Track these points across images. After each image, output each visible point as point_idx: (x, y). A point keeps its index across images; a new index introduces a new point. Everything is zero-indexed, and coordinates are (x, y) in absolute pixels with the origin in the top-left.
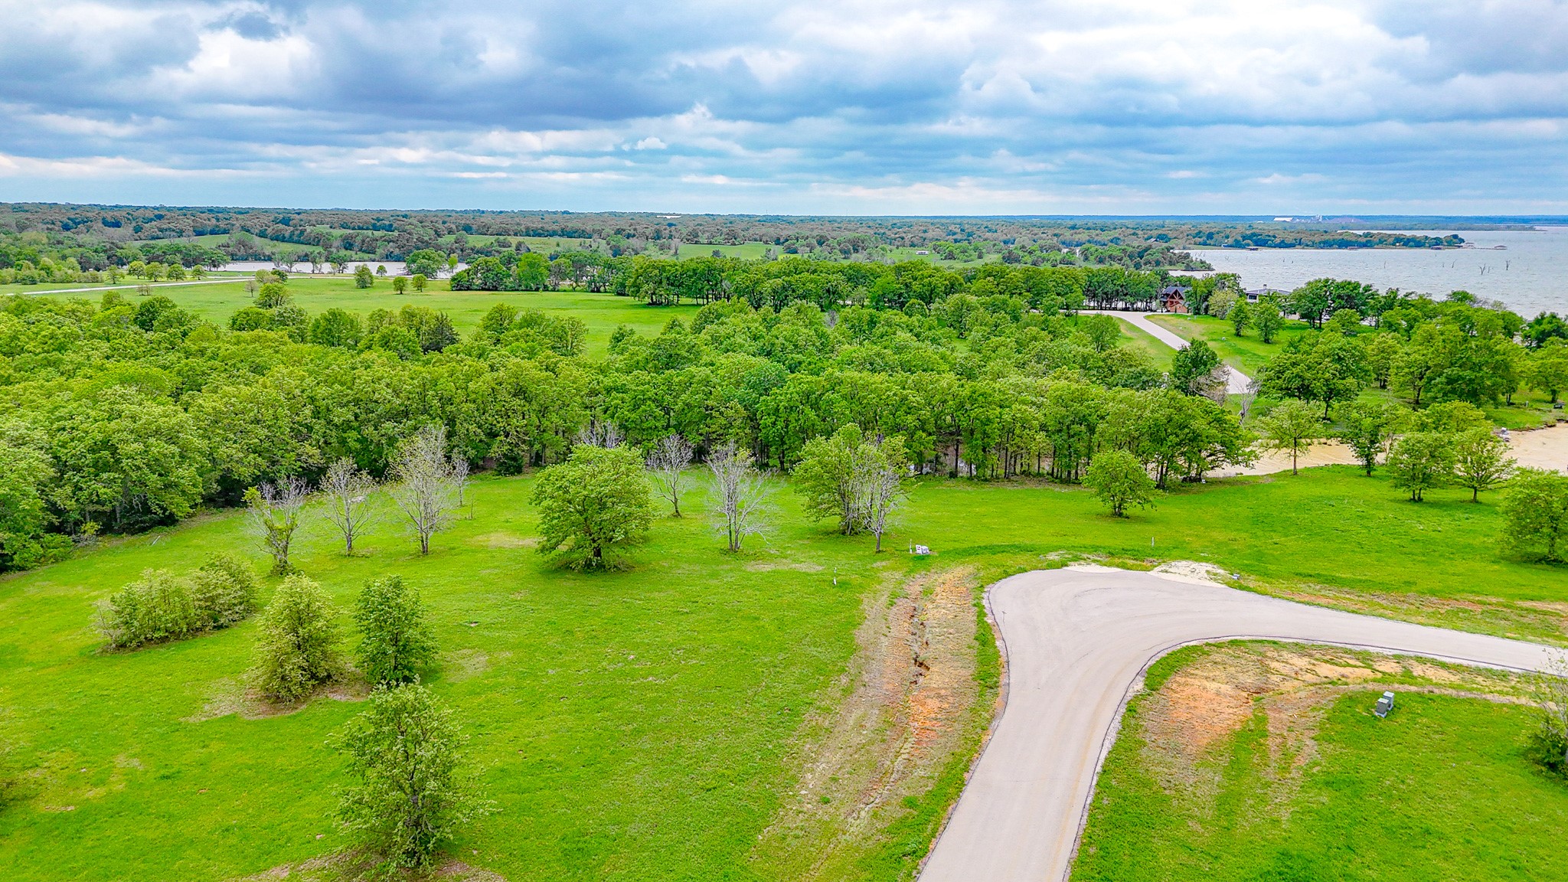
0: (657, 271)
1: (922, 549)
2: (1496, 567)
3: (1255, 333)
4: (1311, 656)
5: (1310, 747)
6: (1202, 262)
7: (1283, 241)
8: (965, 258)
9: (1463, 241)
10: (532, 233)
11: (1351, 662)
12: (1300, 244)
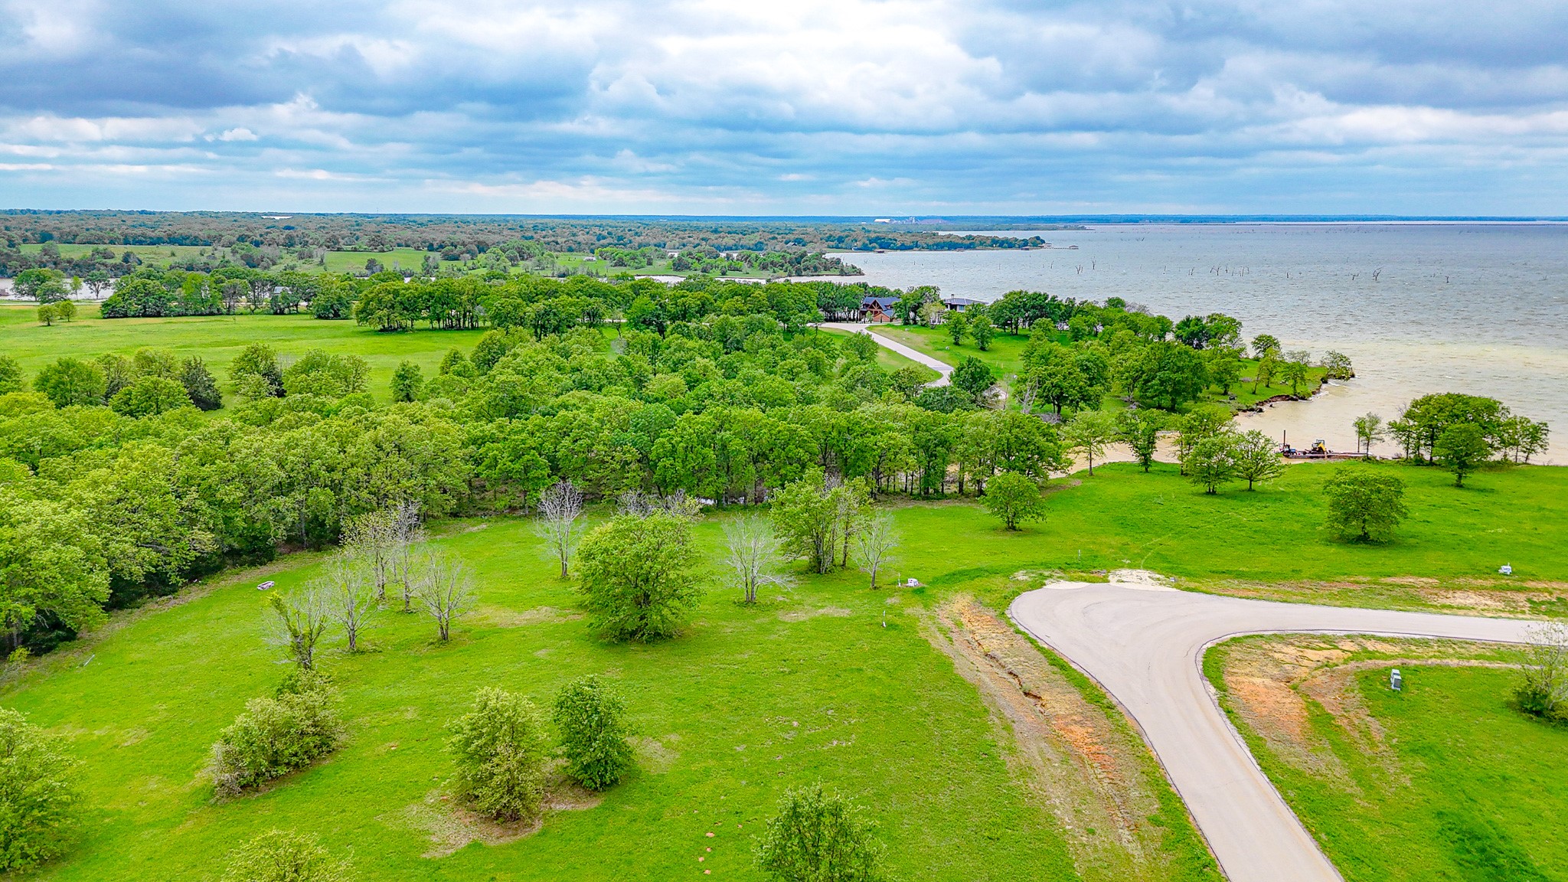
0: (391, 296)
1: (912, 582)
2: (1333, 550)
3: (972, 341)
4: (1292, 644)
5: (1375, 724)
6: (854, 267)
7: (903, 245)
8: (636, 265)
9: (1043, 242)
10: (131, 240)
11: (1322, 645)
12: (916, 246)
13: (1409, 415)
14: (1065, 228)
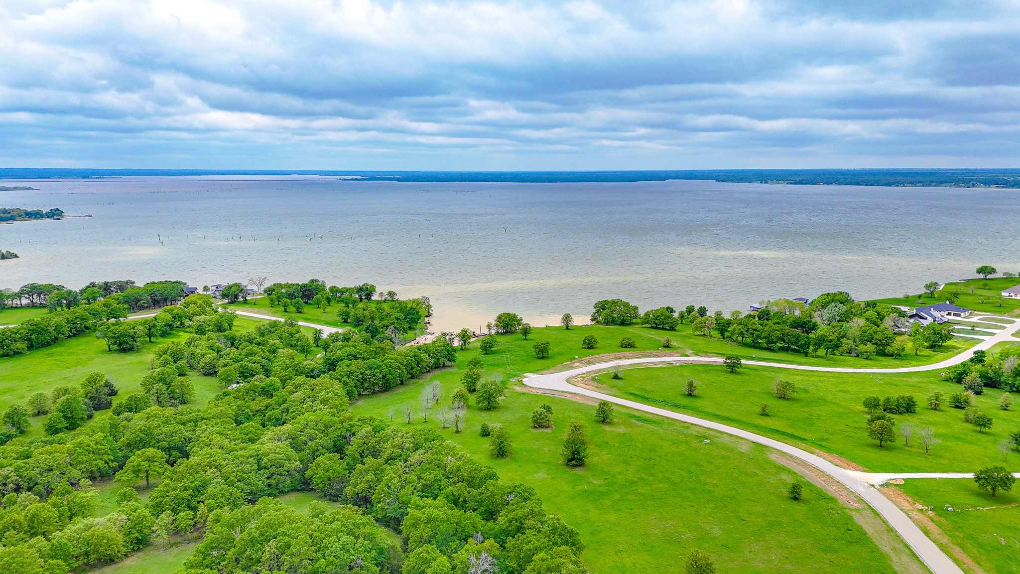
6: (10, 253)
9: (62, 212)
13: (497, 320)
14: (15, 188)
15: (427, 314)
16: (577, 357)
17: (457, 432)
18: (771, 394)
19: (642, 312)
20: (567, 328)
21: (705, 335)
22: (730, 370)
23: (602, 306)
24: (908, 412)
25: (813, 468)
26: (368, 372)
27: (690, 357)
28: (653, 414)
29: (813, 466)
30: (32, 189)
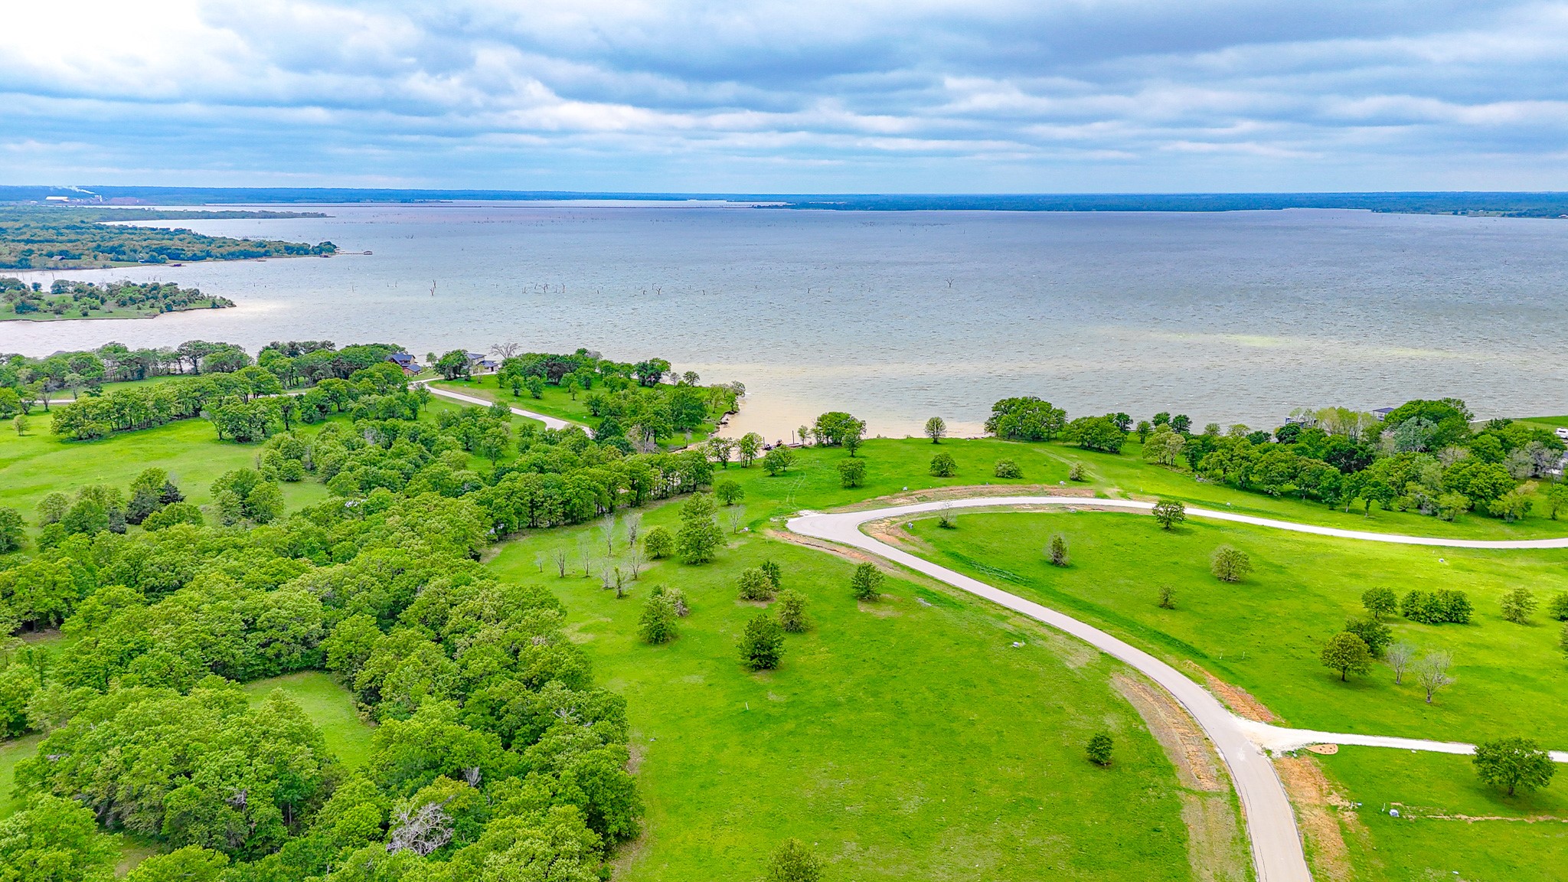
1: (746, 529)
2: (851, 492)
3: (528, 393)
4: (874, 523)
5: (917, 538)
6: (223, 299)
9: (335, 247)
11: (881, 522)
13: (819, 425)
14: (304, 215)
15: (730, 410)
16: (905, 488)
17: (621, 596)
18: (1208, 570)
19: (1069, 419)
20: (936, 442)
21: (1165, 463)
22: (1164, 525)
23: (1005, 407)
24: (1451, 621)
25: (1178, 710)
26: (540, 493)
27: (1110, 498)
28: (962, 590)
29: (1181, 705)
30: (326, 217)
